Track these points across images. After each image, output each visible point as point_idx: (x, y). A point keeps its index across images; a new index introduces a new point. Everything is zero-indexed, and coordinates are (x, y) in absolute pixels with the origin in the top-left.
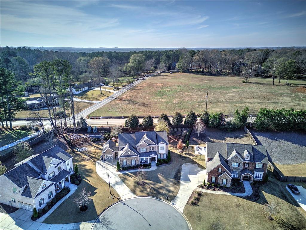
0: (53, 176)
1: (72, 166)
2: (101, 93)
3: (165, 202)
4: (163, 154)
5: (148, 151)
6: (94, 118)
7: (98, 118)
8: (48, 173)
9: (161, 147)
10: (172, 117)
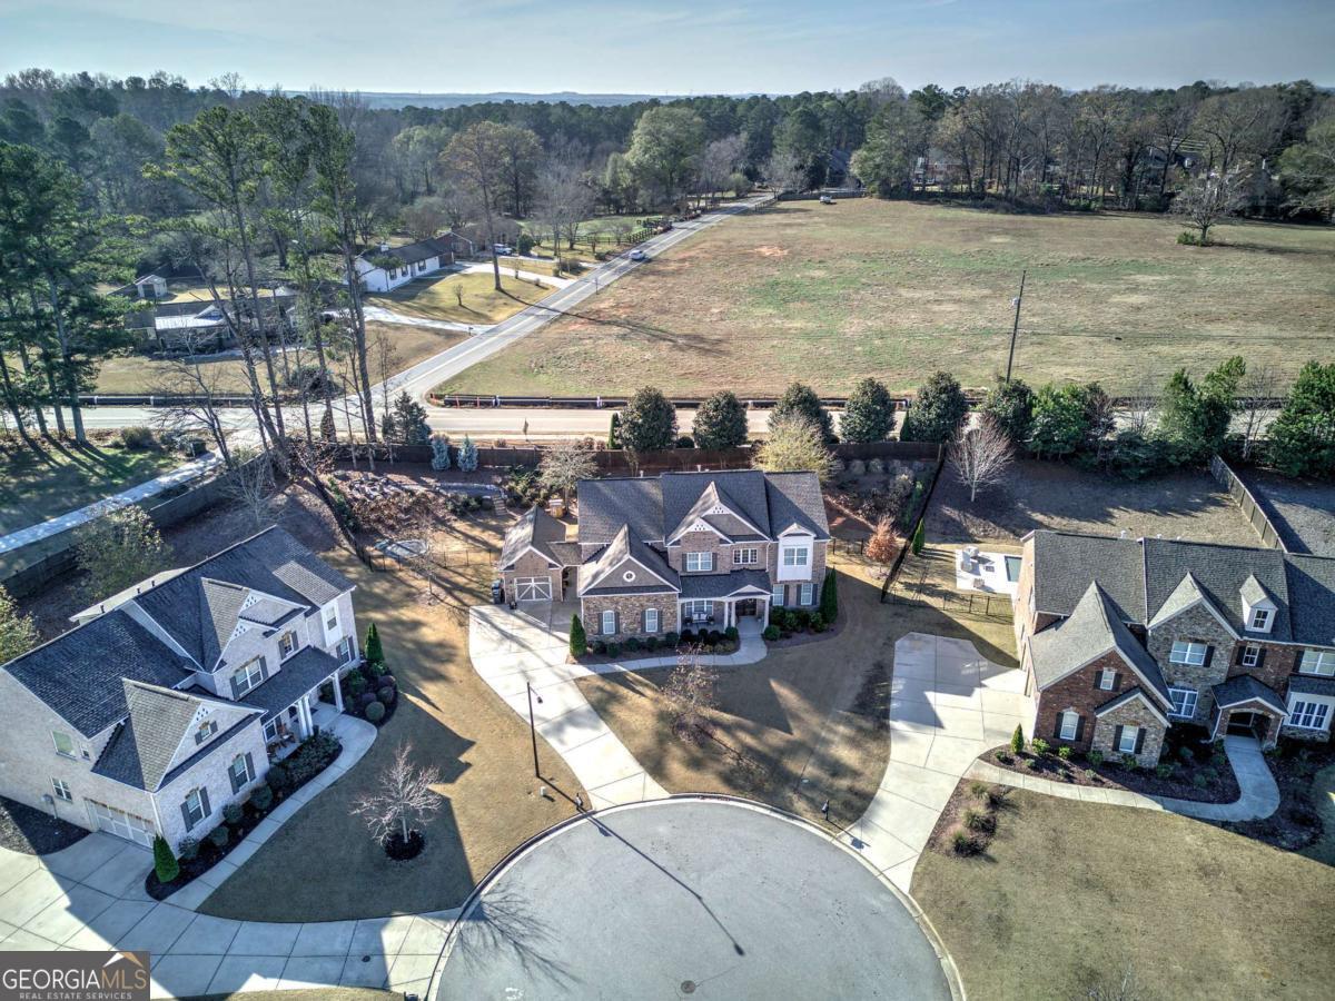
0: (255, 678)
1: (353, 632)
2: (498, 288)
3: (812, 827)
4: (799, 587)
5: (724, 568)
6: (462, 403)
7: (481, 404)
8: (229, 660)
9: (789, 552)
10: (839, 403)
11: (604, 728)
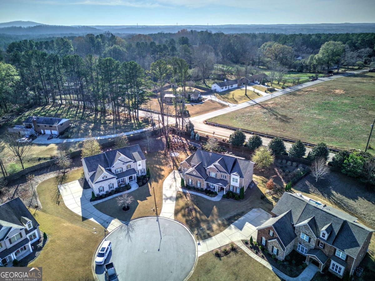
0: (120, 171)
1: (145, 168)
2: (246, 95)
5: (218, 178)
6: (209, 124)
7: (213, 125)
8: (115, 166)
9: (234, 179)
11: (175, 202)
